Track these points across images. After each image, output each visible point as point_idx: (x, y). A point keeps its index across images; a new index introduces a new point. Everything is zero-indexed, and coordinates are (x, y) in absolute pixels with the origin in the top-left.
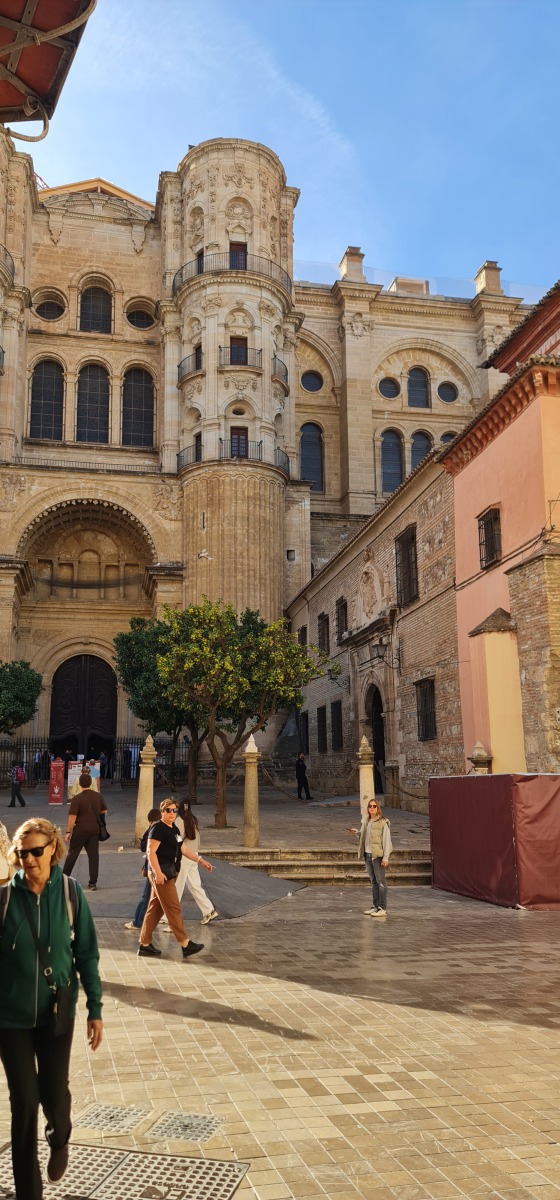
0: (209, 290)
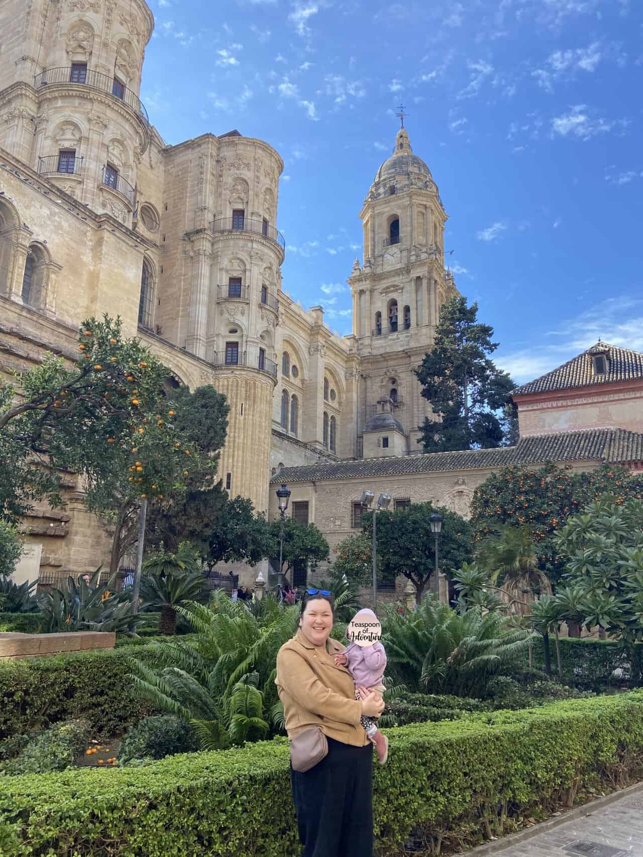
0: (255, 245)
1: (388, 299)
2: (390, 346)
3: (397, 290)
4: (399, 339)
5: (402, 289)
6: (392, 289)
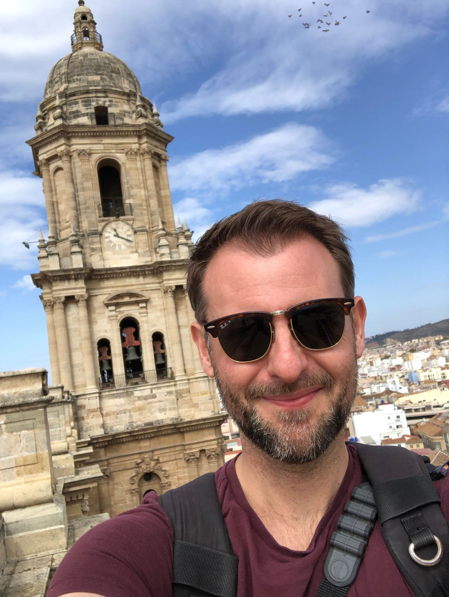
1: (121, 317)
2: (140, 409)
3: (137, 303)
4: (154, 396)
5: (146, 301)
6: (127, 299)
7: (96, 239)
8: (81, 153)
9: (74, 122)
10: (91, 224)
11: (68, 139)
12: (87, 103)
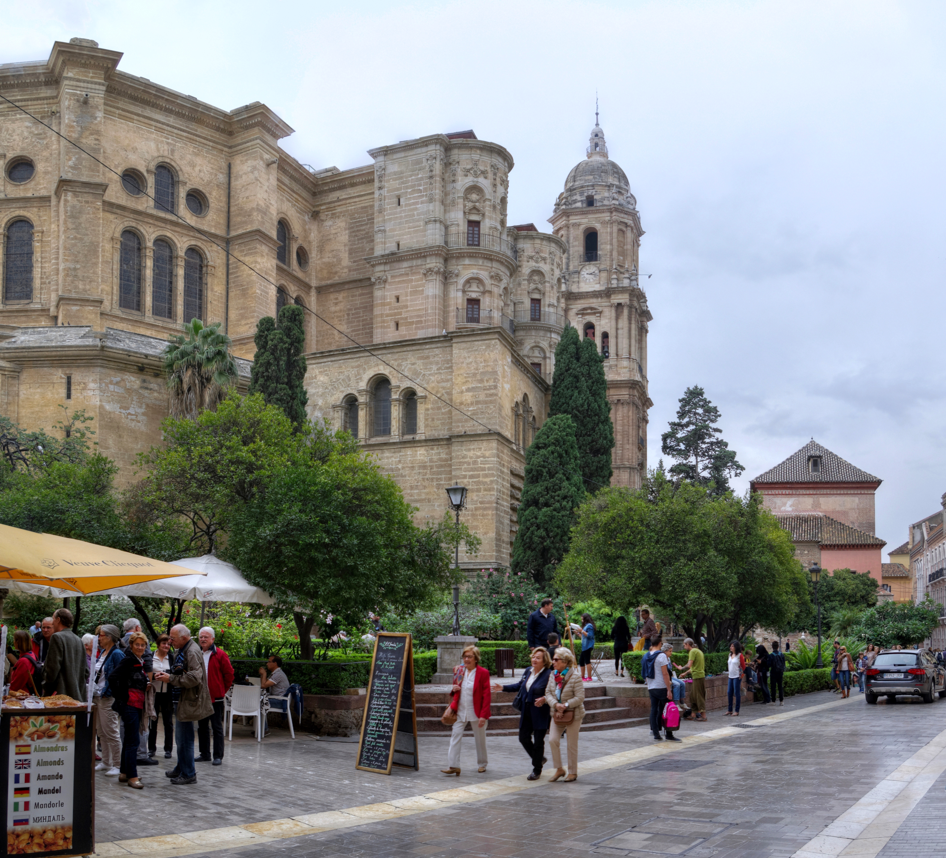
1: (584, 322)
3: (594, 313)
5: (601, 313)
6: (589, 311)
7: (576, 276)
8: (574, 225)
9: (574, 206)
10: (574, 267)
11: (568, 217)
12: (581, 194)
